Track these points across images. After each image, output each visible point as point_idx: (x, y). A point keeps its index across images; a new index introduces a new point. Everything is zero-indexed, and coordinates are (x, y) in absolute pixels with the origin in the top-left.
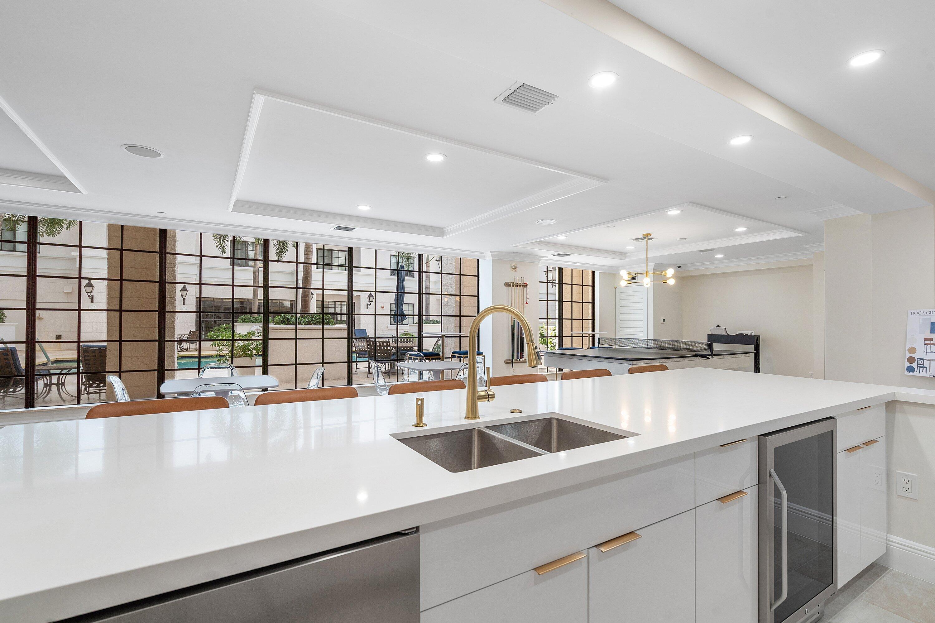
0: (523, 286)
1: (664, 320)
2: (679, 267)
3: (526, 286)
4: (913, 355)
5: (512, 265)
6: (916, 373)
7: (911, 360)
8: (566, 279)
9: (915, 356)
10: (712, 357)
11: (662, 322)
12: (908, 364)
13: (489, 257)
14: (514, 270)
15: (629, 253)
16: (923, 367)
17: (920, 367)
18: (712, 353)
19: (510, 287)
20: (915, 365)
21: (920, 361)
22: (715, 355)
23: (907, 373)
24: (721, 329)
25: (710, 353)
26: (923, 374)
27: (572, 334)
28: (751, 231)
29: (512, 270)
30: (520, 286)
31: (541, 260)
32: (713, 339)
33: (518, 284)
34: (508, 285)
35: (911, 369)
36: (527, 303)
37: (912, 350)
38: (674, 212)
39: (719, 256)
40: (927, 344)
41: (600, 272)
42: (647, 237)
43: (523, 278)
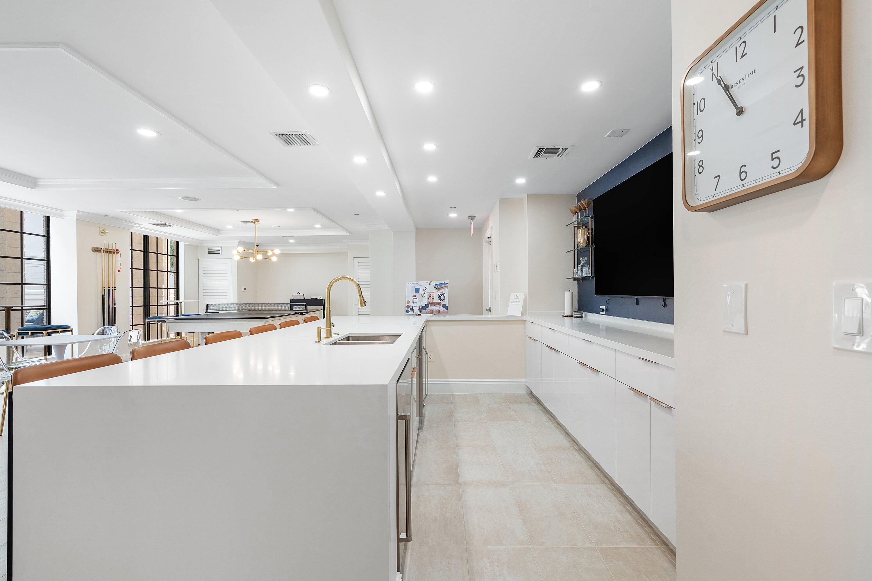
0: (114, 252)
1: (245, 289)
2: (257, 246)
3: (117, 253)
4: (409, 304)
5: (101, 229)
6: (410, 313)
7: (408, 307)
8: (152, 248)
9: (410, 305)
10: (307, 314)
11: (244, 290)
12: (407, 309)
13: (72, 216)
14: (103, 235)
15: (223, 230)
16: (412, 310)
17: (411, 310)
18: (307, 311)
19: (100, 253)
20: (409, 309)
21: (411, 307)
22: (309, 312)
23: (407, 313)
24: (300, 295)
25: (306, 311)
26: (413, 313)
27: (168, 303)
28: (324, 227)
29: (101, 234)
30: (111, 252)
31: (134, 227)
32: (294, 302)
33: (109, 250)
34: (96, 250)
35: (408, 311)
36: (119, 271)
37: (408, 302)
38: (291, 210)
39: (292, 241)
40: (414, 299)
41: (185, 243)
42: (255, 221)
43: (114, 244)
